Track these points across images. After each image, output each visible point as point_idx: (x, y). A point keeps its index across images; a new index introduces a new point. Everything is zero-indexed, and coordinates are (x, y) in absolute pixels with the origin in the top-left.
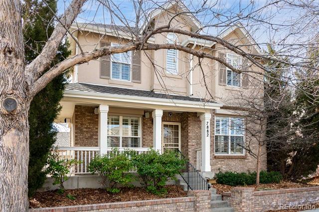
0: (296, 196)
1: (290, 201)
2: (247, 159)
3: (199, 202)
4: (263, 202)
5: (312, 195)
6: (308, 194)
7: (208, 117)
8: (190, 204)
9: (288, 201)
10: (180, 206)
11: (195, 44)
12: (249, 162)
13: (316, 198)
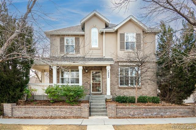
0: (149, 111)
1: (144, 113)
2: (142, 89)
3: (82, 109)
4: (124, 112)
5: (163, 111)
6: (160, 110)
7: (108, 68)
8: (79, 109)
9: (143, 113)
10: (73, 110)
11: (104, 31)
12: (143, 90)
13: (167, 113)
